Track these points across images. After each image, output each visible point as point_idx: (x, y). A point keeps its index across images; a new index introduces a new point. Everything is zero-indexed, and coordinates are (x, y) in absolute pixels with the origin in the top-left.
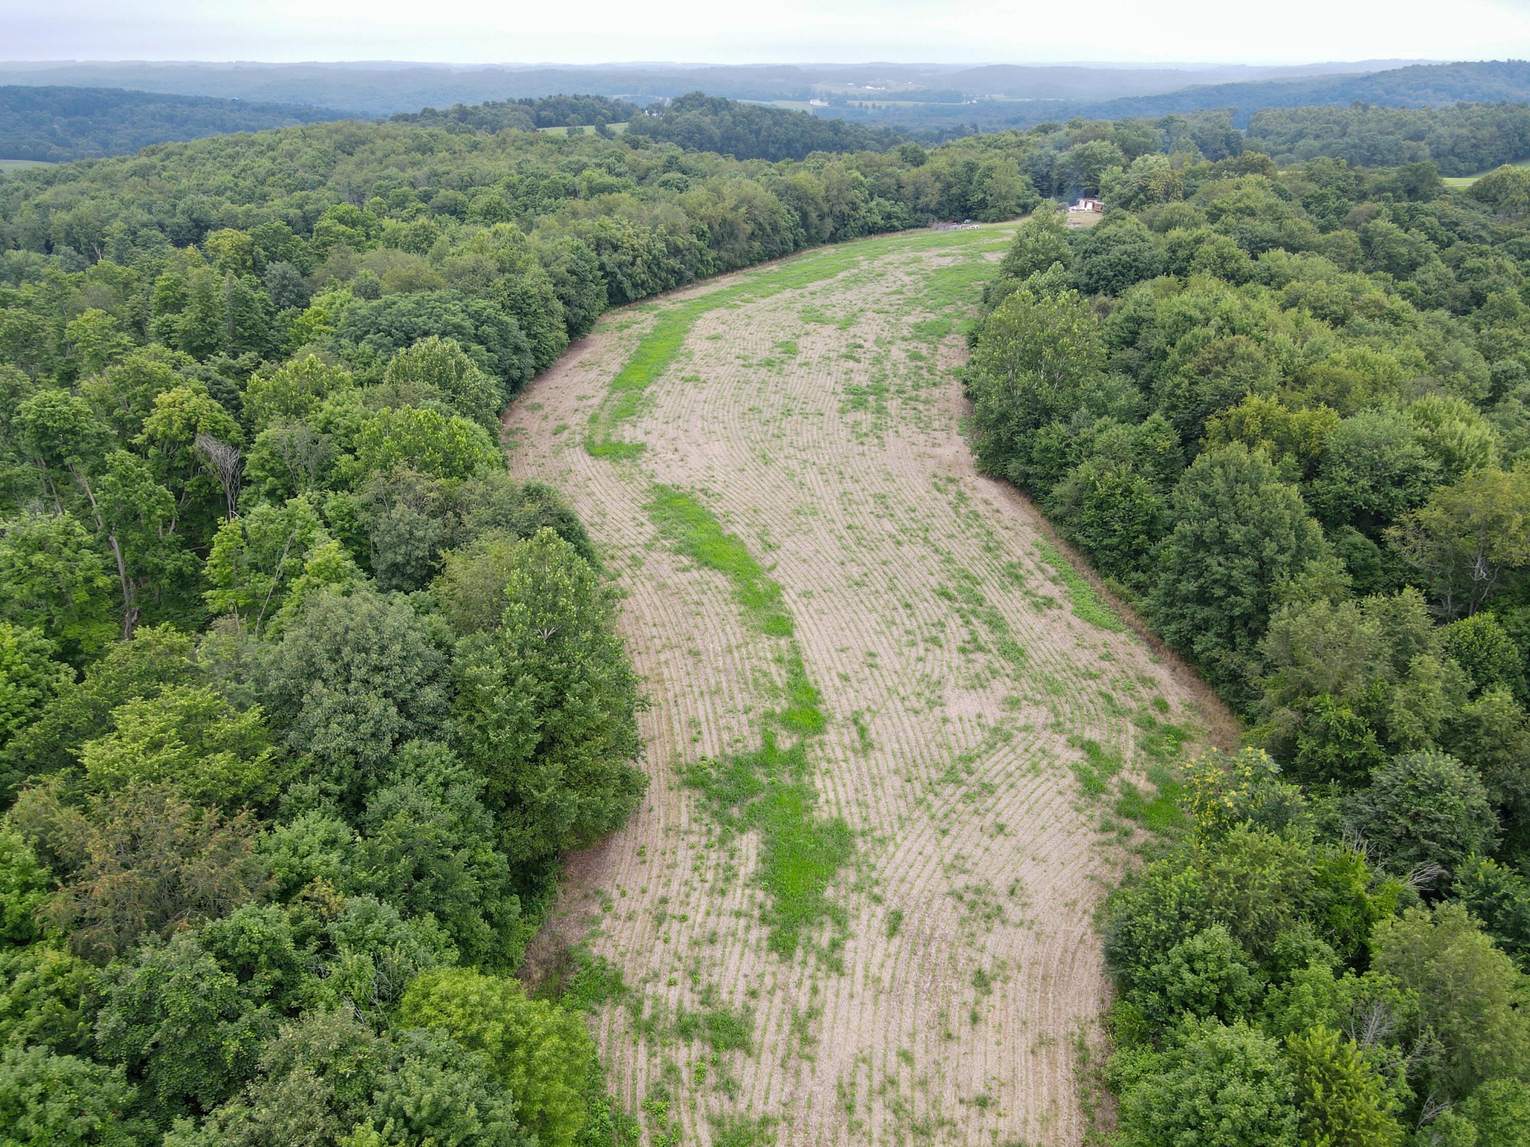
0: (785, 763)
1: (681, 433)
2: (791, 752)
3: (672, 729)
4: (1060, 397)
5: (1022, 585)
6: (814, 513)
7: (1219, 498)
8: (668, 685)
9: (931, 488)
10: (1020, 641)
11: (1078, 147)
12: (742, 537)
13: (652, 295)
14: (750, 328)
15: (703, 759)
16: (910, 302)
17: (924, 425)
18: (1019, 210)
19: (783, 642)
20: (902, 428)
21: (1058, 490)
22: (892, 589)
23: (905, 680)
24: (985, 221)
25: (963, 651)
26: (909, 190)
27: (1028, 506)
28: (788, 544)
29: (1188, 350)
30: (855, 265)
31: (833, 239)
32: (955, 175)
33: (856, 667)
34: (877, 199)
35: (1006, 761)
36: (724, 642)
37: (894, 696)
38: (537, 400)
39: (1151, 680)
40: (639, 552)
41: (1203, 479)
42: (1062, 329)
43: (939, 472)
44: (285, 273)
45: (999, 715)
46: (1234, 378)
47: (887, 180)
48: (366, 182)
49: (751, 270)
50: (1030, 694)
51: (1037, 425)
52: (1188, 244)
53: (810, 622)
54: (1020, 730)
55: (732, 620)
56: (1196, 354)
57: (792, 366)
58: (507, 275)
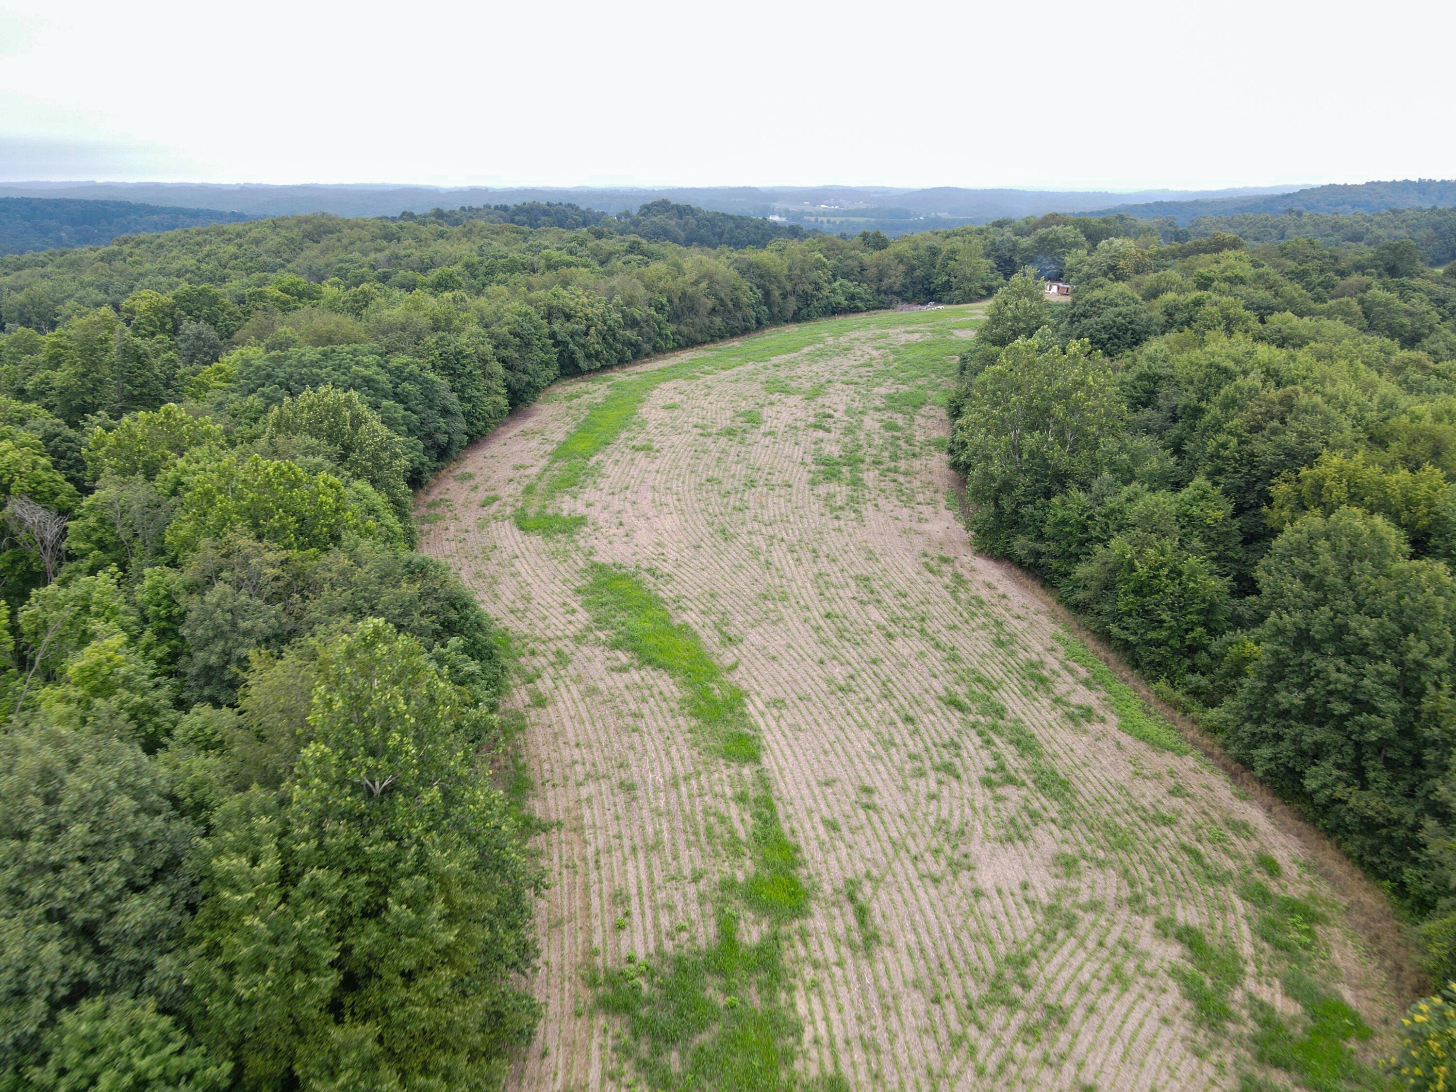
0: (751, 970)
1: (628, 505)
2: (760, 950)
3: (587, 907)
4: (1075, 461)
5: (1048, 691)
6: (784, 598)
7: (1330, 579)
8: (588, 834)
9: (923, 569)
10: (1060, 767)
11: (1041, 231)
12: (696, 627)
13: (607, 367)
14: (709, 398)
15: (630, 960)
16: (880, 374)
17: (907, 499)
18: (984, 293)
19: (746, 771)
20: (881, 502)
21: (1081, 570)
22: (887, 695)
23: (915, 828)
24: (950, 303)
25: (987, 783)
26: (872, 272)
27: (1038, 590)
28: (753, 637)
29: (1230, 404)
30: (821, 340)
31: (797, 318)
32: (918, 258)
33: (847, 808)
34: (840, 281)
35: (1075, 963)
36: (668, 770)
37: (903, 854)
38: (468, 470)
39: (1245, 826)
40: (567, 647)
41: (1300, 554)
42: (1075, 383)
43: (930, 551)
44: (200, 333)
45: (1053, 884)
46: (1301, 434)
47: (849, 262)
48: (327, 266)
49: (712, 346)
50: (1088, 849)
51: (1048, 494)
52: (1187, 306)
53: (783, 742)
54: (1084, 909)
55: (680, 739)
56: (1241, 408)
57: (757, 434)
58: (441, 334)
